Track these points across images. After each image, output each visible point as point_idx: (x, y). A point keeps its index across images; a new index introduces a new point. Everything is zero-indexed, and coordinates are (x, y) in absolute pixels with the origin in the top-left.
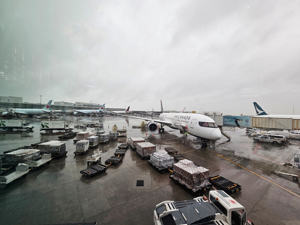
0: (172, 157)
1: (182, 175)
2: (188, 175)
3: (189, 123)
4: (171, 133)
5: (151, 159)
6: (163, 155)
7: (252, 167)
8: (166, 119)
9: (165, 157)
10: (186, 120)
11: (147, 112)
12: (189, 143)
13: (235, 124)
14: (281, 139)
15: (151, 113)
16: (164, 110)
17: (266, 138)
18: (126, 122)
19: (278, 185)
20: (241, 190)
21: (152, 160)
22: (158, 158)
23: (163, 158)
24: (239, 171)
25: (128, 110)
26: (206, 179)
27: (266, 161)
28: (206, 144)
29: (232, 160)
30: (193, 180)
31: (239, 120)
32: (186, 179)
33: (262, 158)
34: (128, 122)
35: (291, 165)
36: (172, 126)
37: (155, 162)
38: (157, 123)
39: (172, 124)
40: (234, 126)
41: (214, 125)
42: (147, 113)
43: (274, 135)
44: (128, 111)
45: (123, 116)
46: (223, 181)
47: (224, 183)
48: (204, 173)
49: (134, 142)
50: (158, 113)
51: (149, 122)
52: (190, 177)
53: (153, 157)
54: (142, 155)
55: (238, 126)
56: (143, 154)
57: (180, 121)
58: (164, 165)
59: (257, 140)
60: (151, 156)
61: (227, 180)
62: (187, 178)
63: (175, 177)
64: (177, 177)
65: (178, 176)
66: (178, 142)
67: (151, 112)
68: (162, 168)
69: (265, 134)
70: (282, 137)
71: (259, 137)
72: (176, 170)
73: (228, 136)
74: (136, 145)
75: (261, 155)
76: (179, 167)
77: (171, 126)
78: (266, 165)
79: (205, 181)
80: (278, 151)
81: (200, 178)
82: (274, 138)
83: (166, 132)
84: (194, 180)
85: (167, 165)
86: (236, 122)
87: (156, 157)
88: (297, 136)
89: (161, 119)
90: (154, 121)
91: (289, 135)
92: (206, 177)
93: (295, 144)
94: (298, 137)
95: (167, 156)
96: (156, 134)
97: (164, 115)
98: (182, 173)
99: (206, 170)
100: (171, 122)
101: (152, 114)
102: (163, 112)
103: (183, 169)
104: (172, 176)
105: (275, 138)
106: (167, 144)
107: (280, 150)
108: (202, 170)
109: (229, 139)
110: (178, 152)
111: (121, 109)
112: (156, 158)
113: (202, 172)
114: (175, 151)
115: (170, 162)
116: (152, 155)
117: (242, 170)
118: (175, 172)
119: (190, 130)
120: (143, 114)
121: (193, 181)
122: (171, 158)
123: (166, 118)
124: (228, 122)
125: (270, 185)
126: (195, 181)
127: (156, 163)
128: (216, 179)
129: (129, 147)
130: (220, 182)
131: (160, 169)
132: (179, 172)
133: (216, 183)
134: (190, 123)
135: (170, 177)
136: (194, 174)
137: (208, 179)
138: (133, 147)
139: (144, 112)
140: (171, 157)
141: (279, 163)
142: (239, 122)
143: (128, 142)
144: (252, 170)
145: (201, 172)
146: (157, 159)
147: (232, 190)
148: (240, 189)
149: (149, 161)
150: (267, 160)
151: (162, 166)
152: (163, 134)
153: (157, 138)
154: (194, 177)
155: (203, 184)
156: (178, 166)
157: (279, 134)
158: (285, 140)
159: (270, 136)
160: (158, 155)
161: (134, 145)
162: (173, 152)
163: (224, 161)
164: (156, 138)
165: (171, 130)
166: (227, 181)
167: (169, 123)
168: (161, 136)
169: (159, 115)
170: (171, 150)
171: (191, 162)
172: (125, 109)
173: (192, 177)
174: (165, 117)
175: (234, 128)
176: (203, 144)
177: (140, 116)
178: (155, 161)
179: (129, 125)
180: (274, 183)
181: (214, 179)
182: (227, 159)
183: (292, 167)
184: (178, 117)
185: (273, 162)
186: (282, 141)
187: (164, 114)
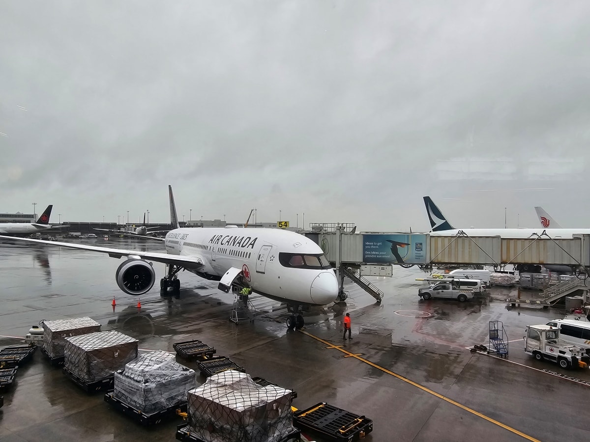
0: (191, 370)
1: (213, 419)
2: (231, 416)
3: (254, 257)
4: (202, 293)
5: (118, 387)
6: (158, 366)
7: (405, 367)
8: (185, 249)
9: (164, 372)
10: (245, 250)
11: (124, 226)
12: (253, 321)
13: (390, 256)
14: (474, 289)
15: (138, 228)
16: (180, 219)
17: (444, 288)
18: (37, 265)
19: (452, 402)
20: (371, 430)
21: (119, 389)
22: (139, 379)
23: (160, 376)
24: (373, 382)
25: (44, 218)
26: (283, 418)
27: (437, 347)
28: (300, 319)
29: (364, 354)
30: (244, 428)
31: (401, 244)
32: (225, 429)
33: (430, 339)
34: (45, 264)
35: (485, 349)
36: (203, 272)
37: (130, 396)
38: (151, 264)
39: (203, 262)
40: (389, 263)
41: (319, 260)
42: (123, 230)
43: (461, 280)
44: (47, 223)
45: (24, 243)
46: (331, 417)
47: (331, 421)
48: (275, 401)
49: (58, 335)
50: (162, 230)
51: (124, 259)
52: (236, 423)
53: (124, 378)
54: (86, 377)
55: (400, 261)
56: (89, 373)
57: (228, 252)
58: (162, 399)
59: (426, 296)
60: (117, 377)
61: (341, 410)
62: (228, 426)
63: (195, 431)
64: (199, 431)
65: (202, 427)
66: (220, 321)
67: (138, 225)
68: (155, 409)
69: (444, 279)
70: (475, 284)
71: (430, 288)
72: (197, 409)
73: (375, 291)
74: (63, 347)
75: (431, 333)
76: (205, 396)
77: (201, 271)
78: (437, 357)
79: (280, 426)
80: (466, 317)
81: (266, 418)
82: (459, 287)
83: (188, 292)
84: (248, 428)
85: (172, 398)
86: (395, 251)
87: (133, 379)
88: (505, 280)
89: (172, 250)
90: (143, 257)
91: (491, 276)
92: (282, 412)
93: (500, 297)
94: (507, 280)
95: (172, 369)
96: (148, 302)
97: (181, 236)
98: (213, 413)
99: (282, 392)
100: (200, 256)
101: (143, 233)
102: (178, 225)
103: (217, 401)
104: (183, 430)
105: (462, 287)
106: (186, 329)
107: (470, 316)
108: (272, 393)
109: (377, 299)
110: (214, 352)
111: (15, 216)
112: (132, 382)
113: (271, 399)
114: (205, 349)
115: (181, 387)
116: (121, 373)
117: (384, 378)
118: (194, 414)
119: (255, 279)
120: (106, 233)
121: (246, 433)
122: (188, 373)
123: (185, 244)
124: (375, 250)
125: (437, 404)
126: (249, 432)
127: (135, 398)
128: (312, 413)
129: (38, 356)
130: (322, 420)
131: (146, 416)
132: (205, 412)
133: (313, 424)
134: (257, 256)
135: (179, 436)
136: (248, 411)
137: (289, 418)
138: (51, 355)
139: (114, 226)
140: (186, 370)
141: (462, 348)
142: (402, 251)
143: (31, 339)
144: (404, 374)
145: (269, 401)
146: (136, 384)
147: (348, 435)
148: (368, 430)
149: (111, 394)
150: (440, 343)
151: (154, 405)
152: (174, 299)
153: (152, 312)
154: (248, 420)
155: (275, 435)
156: (202, 396)
157: (472, 278)
158: (482, 290)
159: (452, 282)
160: (141, 368)
161: (54, 347)
162: (201, 353)
163: (342, 360)
164: (149, 315)
165: (203, 285)
166: (340, 415)
167: (195, 260)
168: (170, 307)
169: (164, 234)
170: (192, 348)
171: (243, 375)
172: (32, 216)
173: (240, 420)
174: (182, 242)
175: (391, 267)
176: (292, 318)
177: (95, 240)
178: (129, 393)
179: (49, 273)
180: (445, 399)
181: (307, 414)
182: (351, 355)
183: (486, 353)
184: (220, 241)
185: (453, 346)
186: (475, 293)
187: (179, 231)
